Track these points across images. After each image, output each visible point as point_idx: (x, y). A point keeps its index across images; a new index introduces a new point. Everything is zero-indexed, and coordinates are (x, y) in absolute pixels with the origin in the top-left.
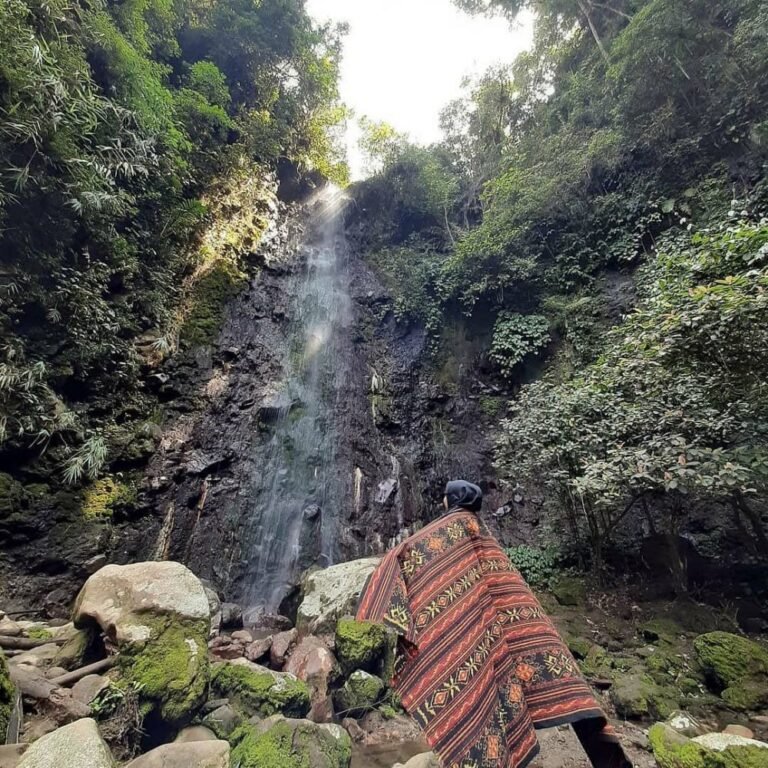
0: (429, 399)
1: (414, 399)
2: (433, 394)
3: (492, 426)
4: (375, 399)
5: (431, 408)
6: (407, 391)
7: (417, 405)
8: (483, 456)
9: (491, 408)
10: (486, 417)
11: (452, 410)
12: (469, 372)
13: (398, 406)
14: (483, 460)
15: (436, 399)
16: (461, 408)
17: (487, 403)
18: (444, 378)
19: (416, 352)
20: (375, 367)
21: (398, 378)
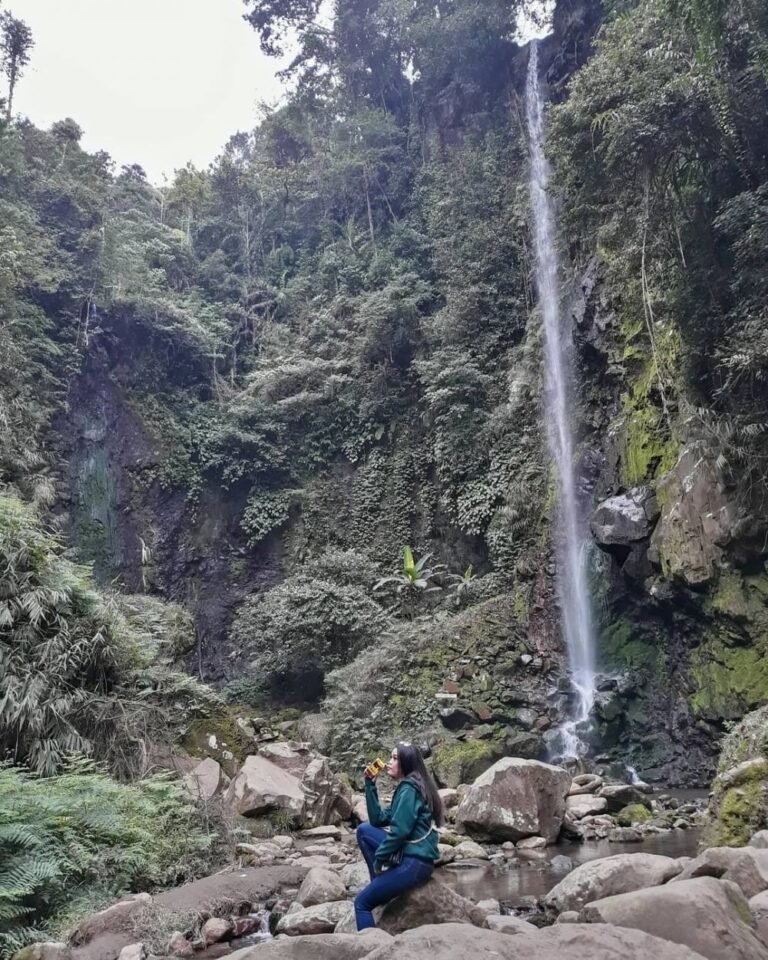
0: (186, 563)
1: (174, 563)
2: (190, 558)
3: (235, 585)
4: (145, 570)
5: (187, 569)
6: (168, 557)
7: (176, 569)
8: (226, 610)
9: (236, 569)
10: (232, 576)
11: (205, 570)
12: (222, 535)
13: (162, 573)
14: (225, 613)
15: (193, 562)
16: (212, 568)
17: (234, 565)
18: (200, 539)
19: (177, 515)
20: (143, 537)
21: (161, 548)
